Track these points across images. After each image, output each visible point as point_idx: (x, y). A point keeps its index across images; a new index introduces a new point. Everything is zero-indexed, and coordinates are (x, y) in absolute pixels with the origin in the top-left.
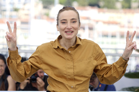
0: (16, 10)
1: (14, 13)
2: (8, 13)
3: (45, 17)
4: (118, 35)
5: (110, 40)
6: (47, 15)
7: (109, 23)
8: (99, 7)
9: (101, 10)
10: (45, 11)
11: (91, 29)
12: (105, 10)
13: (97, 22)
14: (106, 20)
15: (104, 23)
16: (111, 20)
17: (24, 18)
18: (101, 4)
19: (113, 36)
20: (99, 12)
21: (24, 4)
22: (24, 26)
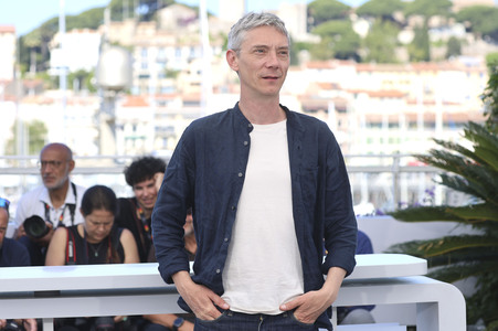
0: (171, 74)
1: (168, 82)
4: (403, 120)
5: (385, 132)
7: (382, 95)
8: (358, 59)
9: (362, 67)
11: (341, 110)
12: (373, 65)
13: (356, 94)
14: (376, 88)
15: (372, 95)
17: (189, 91)
18: (363, 53)
19: (393, 125)
20: (358, 71)
21: (190, 61)
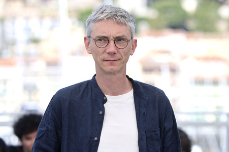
0: (35, 41)
1: (32, 48)
2: (21, 48)
5: (208, 89)
19: (215, 83)
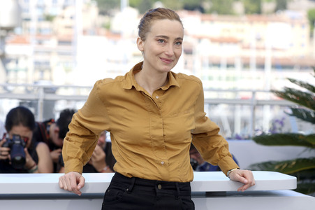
0: (49, 18)
1: (45, 25)
2: (33, 25)
3: (103, 31)
4: (238, 63)
5: (223, 72)
6: (107, 27)
7: (221, 41)
8: (202, 11)
9: (206, 17)
10: (104, 20)
11: (189, 52)
12: (214, 16)
13: (200, 39)
14: (216, 35)
15: (213, 40)
16: (226, 35)
17: (63, 33)
18: (207, 6)
19: (230, 65)
20: (203, 21)
21: (64, 7)
22: (64, 48)
